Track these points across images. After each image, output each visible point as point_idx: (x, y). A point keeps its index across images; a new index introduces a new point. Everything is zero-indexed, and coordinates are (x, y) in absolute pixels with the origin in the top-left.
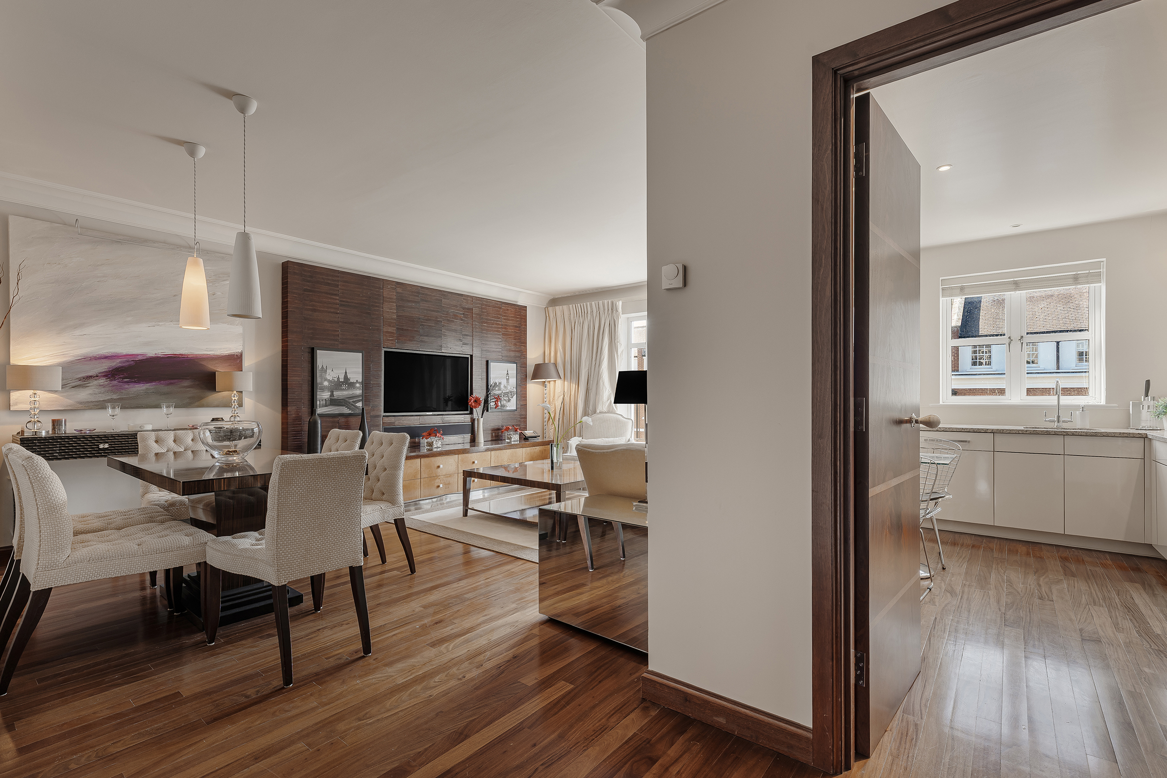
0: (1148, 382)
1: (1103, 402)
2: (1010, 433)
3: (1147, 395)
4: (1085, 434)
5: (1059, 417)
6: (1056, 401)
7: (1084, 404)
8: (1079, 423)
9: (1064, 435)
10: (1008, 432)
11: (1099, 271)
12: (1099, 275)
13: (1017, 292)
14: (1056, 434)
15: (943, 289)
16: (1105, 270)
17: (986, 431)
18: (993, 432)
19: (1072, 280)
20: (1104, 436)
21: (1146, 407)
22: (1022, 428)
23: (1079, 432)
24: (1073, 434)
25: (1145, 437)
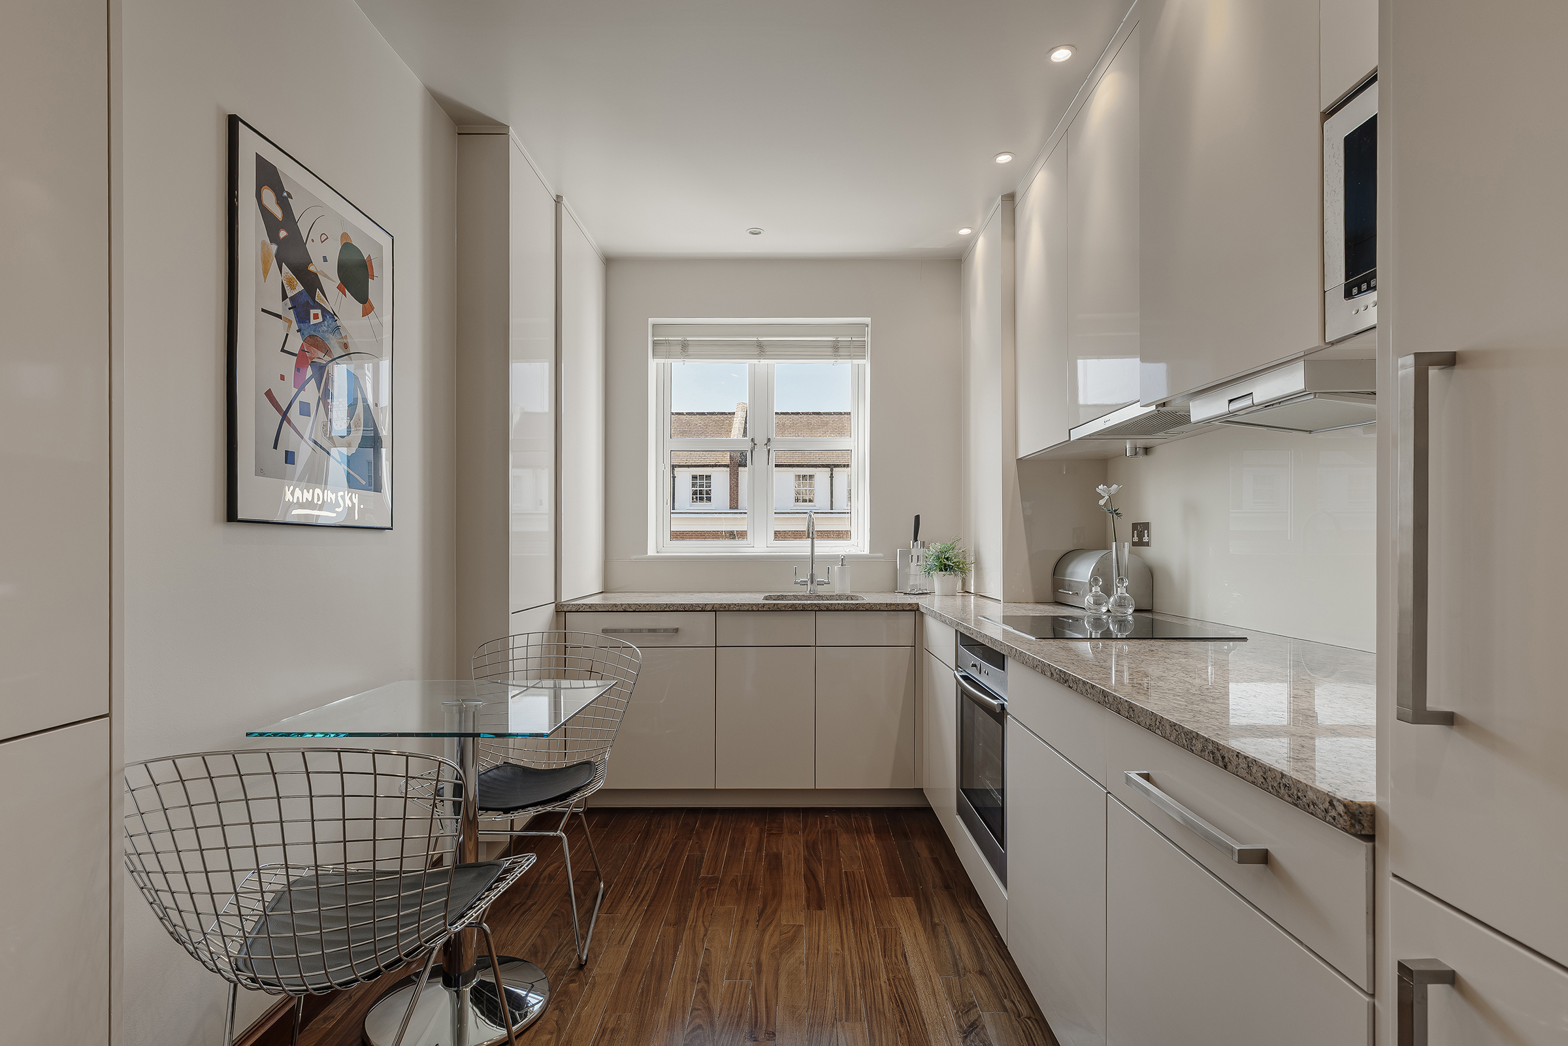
0: (917, 518)
1: (866, 551)
2: (739, 611)
3: (916, 539)
4: (842, 608)
5: (812, 575)
6: (810, 549)
7: (844, 553)
8: (839, 586)
9: (816, 611)
10: (737, 608)
11: (863, 339)
12: (862, 345)
13: (763, 361)
14: (804, 609)
15: (655, 343)
16: (869, 339)
17: (702, 609)
18: (716, 609)
19: (831, 349)
20: (867, 610)
21: (915, 558)
22: (758, 598)
23: (836, 604)
24: (829, 609)
25: (915, 610)
